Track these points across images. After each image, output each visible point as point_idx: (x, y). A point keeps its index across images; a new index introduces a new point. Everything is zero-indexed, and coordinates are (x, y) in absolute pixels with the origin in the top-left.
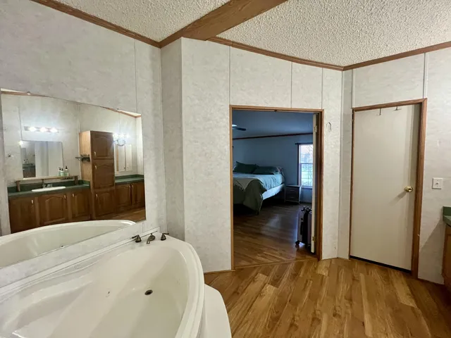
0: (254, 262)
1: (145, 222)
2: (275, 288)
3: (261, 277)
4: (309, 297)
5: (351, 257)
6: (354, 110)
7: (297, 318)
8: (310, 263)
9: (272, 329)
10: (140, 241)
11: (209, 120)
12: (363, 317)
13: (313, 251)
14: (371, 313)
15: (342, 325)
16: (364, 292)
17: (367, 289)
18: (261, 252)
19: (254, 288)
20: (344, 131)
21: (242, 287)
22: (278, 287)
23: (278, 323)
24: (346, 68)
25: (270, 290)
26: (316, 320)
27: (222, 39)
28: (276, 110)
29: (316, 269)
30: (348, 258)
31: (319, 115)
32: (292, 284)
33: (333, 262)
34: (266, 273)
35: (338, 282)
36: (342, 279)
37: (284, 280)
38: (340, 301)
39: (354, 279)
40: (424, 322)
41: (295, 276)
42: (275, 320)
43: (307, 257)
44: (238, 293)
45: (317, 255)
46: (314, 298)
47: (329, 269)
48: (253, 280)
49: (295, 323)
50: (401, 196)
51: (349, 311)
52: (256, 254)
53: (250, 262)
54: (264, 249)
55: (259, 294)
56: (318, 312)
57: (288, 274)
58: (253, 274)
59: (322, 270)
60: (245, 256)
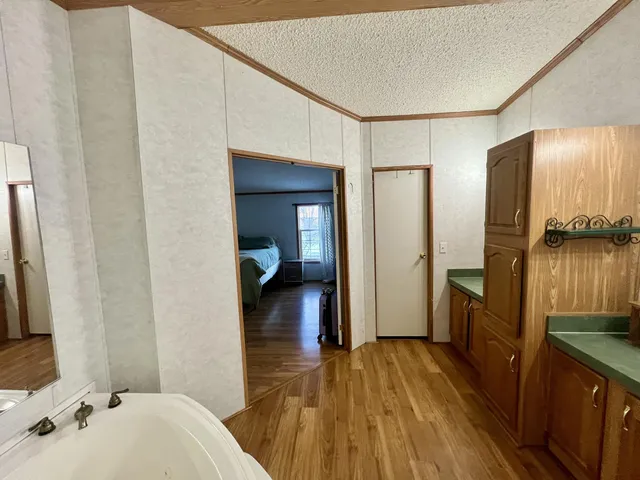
0: (275, 383)
1: (58, 383)
2: (314, 409)
3: (293, 402)
4: (355, 402)
5: (378, 338)
6: (375, 170)
7: (352, 437)
8: (342, 359)
9: (331, 469)
10: (53, 428)
11: (194, 170)
12: (409, 402)
13: (340, 343)
14: (415, 396)
15: (396, 420)
16: (400, 373)
17: (402, 369)
18: (279, 365)
19: (288, 421)
20: (365, 194)
21: (272, 426)
22: (317, 406)
23: (335, 455)
24: (364, 120)
25: (310, 415)
26: (371, 428)
27: (210, 36)
28: (293, 163)
29: (349, 364)
30: (375, 340)
31: (340, 173)
32: (333, 394)
33: (363, 350)
34: (295, 392)
35: (376, 372)
36: (378, 367)
37: (322, 393)
38: (385, 394)
39: (388, 364)
40: (450, 384)
41: (331, 382)
42: (330, 453)
43: (337, 352)
44: (269, 441)
45: (346, 345)
46: (360, 402)
47: (362, 359)
48: (283, 410)
49: (353, 444)
50: (417, 263)
51: (396, 401)
52: (274, 371)
53: (269, 384)
54: (282, 358)
55: (298, 428)
56: (370, 418)
57: (322, 384)
58: (280, 401)
59: (357, 365)
60: (261, 378)
